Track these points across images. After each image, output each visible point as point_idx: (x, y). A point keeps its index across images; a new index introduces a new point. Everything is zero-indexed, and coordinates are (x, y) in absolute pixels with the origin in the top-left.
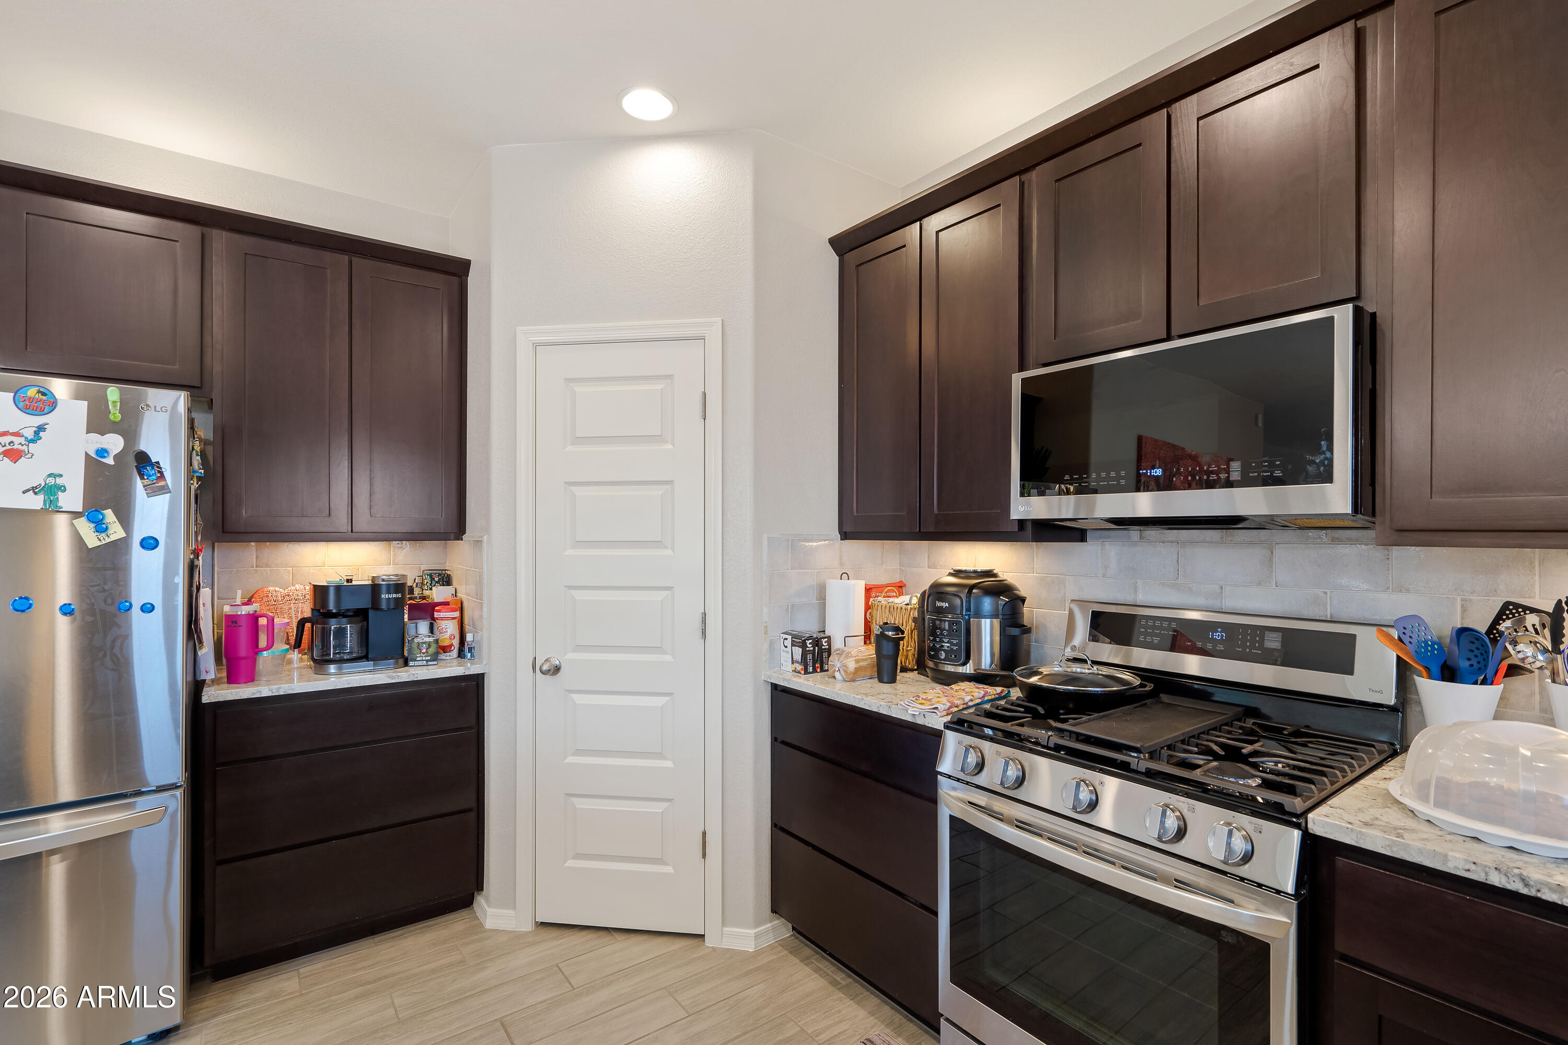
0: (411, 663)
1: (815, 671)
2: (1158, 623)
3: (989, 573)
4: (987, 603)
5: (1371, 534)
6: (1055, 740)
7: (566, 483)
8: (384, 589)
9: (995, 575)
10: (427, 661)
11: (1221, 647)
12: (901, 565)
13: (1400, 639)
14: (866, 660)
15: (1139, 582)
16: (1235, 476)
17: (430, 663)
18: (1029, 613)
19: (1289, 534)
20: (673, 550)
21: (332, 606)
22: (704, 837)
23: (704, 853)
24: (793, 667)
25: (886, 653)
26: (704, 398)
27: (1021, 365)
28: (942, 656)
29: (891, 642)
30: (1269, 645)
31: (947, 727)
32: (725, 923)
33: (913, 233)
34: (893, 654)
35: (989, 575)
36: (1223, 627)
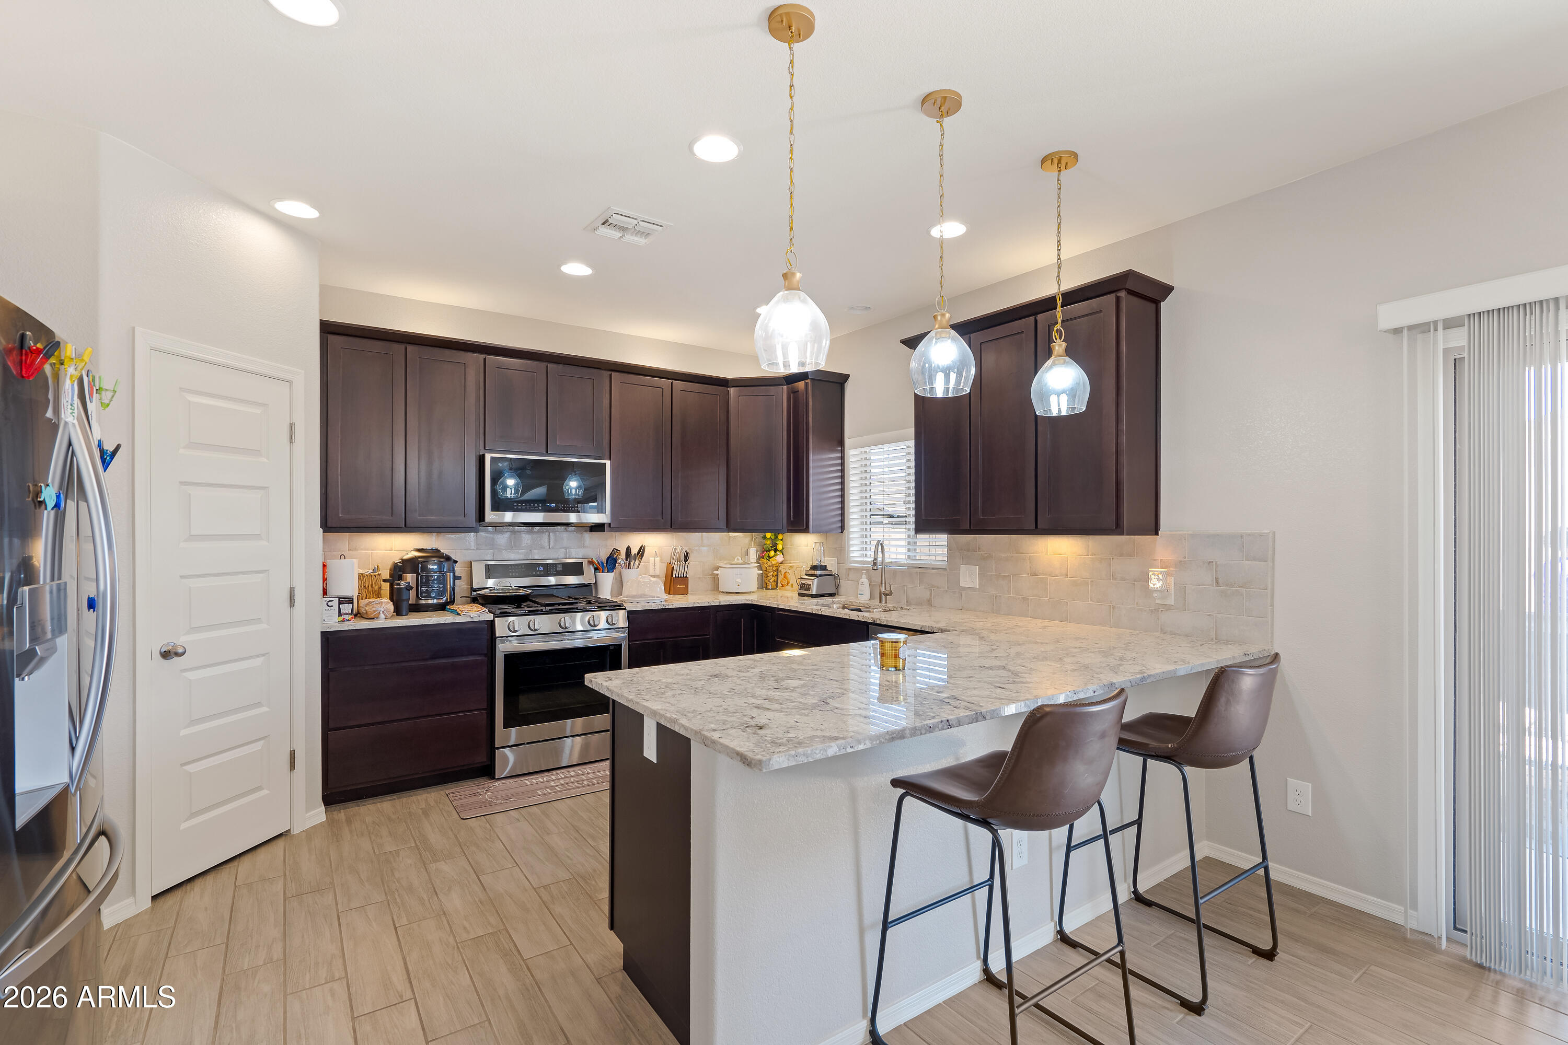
1: (356, 619)
3: (432, 549)
11: (542, 573)
13: (590, 562)
14: (387, 605)
22: (292, 755)
23: (292, 766)
24: (341, 618)
25: (404, 598)
26: (292, 427)
27: (485, 449)
28: (433, 595)
29: (408, 591)
30: (558, 569)
31: (495, 617)
32: (308, 810)
33: (398, 348)
34: (408, 598)
35: (437, 551)
36: (542, 565)
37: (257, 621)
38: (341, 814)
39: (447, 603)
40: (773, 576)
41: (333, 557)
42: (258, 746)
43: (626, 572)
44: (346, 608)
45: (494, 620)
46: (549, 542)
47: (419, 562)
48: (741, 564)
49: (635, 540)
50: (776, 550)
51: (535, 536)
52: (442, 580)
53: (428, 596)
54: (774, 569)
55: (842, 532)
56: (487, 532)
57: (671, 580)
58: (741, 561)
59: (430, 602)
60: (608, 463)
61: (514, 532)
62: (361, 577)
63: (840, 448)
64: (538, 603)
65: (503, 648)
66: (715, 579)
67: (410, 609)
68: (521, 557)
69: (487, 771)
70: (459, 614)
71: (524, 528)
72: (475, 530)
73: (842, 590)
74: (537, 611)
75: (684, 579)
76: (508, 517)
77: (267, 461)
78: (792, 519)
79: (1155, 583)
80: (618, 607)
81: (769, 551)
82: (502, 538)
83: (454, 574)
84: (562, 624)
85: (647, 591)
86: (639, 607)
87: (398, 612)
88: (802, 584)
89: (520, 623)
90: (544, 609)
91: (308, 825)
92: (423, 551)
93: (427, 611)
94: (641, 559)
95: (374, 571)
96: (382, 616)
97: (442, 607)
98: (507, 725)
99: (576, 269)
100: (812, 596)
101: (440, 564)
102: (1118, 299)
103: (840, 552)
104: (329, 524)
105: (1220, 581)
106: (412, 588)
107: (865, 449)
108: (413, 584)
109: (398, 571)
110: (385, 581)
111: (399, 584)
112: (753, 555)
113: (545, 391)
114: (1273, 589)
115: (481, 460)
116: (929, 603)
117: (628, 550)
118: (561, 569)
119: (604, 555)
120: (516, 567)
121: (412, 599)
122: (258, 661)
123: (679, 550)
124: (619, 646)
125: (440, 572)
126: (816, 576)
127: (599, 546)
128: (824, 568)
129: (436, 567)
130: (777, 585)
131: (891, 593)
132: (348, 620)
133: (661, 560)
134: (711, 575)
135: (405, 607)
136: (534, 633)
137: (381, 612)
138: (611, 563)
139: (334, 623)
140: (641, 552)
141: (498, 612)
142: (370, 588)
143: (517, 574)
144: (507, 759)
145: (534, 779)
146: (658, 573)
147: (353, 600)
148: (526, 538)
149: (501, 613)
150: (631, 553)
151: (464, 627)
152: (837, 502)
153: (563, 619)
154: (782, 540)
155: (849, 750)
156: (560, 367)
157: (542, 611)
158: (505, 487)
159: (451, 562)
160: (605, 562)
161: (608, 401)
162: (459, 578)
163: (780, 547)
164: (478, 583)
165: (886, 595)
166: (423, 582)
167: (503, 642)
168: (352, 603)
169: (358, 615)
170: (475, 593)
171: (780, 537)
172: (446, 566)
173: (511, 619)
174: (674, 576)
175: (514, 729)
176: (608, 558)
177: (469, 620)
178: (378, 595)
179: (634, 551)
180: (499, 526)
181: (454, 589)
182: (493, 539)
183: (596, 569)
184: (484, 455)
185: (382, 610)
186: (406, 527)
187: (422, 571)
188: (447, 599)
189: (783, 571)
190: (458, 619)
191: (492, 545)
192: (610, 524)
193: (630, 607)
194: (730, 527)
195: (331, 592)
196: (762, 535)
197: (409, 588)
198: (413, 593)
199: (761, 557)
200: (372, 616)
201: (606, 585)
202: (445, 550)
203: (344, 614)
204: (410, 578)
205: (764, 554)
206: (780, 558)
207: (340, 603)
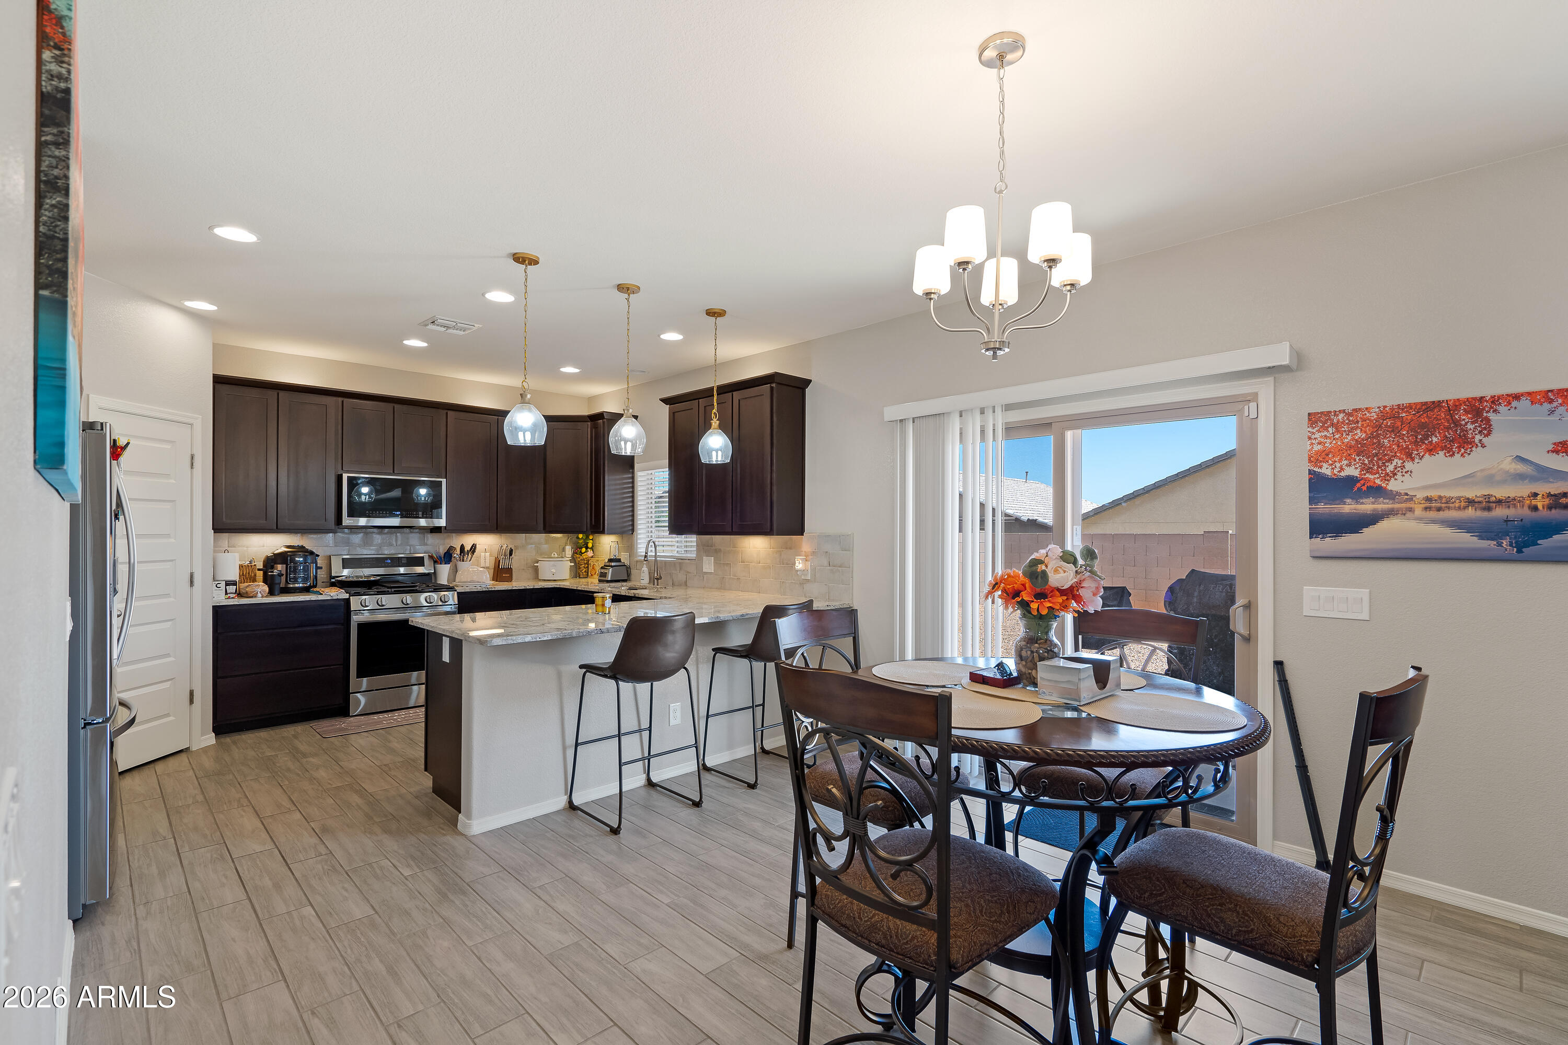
13: (434, 556)
14: (263, 587)
16: (420, 516)
22: (192, 693)
23: (191, 702)
24: (227, 596)
25: (277, 582)
26: (192, 457)
27: (342, 469)
28: (300, 580)
29: (279, 577)
30: (403, 562)
31: (350, 596)
32: (203, 734)
33: (272, 394)
34: (279, 582)
35: (302, 547)
36: (390, 558)
37: (168, 595)
38: (228, 740)
39: (310, 587)
40: (584, 567)
41: (220, 552)
42: (167, 685)
43: (460, 564)
44: (232, 589)
45: (349, 599)
46: (396, 541)
47: (288, 556)
48: (557, 558)
49: (469, 540)
50: (587, 548)
51: (384, 536)
52: (306, 570)
53: (295, 580)
54: (585, 562)
55: (632, 534)
56: (344, 533)
57: (498, 571)
58: (556, 556)
59: (297, 585)
60: (444, 481)
61: (366, 533)
62: (241, 567)
63: (631, 471)
64: (385, 586)
65: (356, 619)
66: (536, 570)
67: (280, 591)
68: (373, 552)
69: (343, 711)
70: (321, 594)
71: (375, 530)
72: (334, 532)
73: (632, 577)
74: (385, 591)
75: (509, 570)
76: (362, 521)
77: (174, 482)
78: (593, 523)
79: (799, 565)
80: (450, 589)
81: (581, 548)
82: (357, 538)
83: (316, 565)
84: (404, 602)
85: (475, 578)
86: (468, 590)
87: (271, 593)
88: (601, 573)
89: (370, 600)
90: (390, 590)
91: (203, 745)
92: (291, 547)
93: (294, 593)
94: (473, 554)
95: (251, 562)
96: (259, 595)
97: (306, 590)
98: (360, 675)
99: (415, 343)
100: (608, 582)
101: (305, 557)
102: (772, 388)
103: (631, 548)
104: (218, 528)
105: (831, 564)
106: (283, 575)
107: (650, 472)
108: (284, 572)
109: (270, 562)
110: (259, 570)
111: (273, 572)
112: (569, 551)
113: (392, 426)
114: (853, 567)
115: (340, 478)
116: (686, 584)
117: (462, 547)
118: (405, 562)
119: (442, 550)
120: (366, 560)
121: (283, 584)
122: (167, 625)
123: (504, 547)
125: (305, 563)
126: (612, 566)
127: (439, 545)
128: (619, 560)
129: (301, 559)
130: (588, 575)
131: (661, 578)
132: (233, 598)
133: (491, 555)
134: (532, 567)
135: (277, 591)
136: (381, 608)
137: (259, 592)
138: (447, 557)
139: (221, 599)
140: (473, 548)
141: (353, 592)
142: (247, 575)
143: (369, 565)
144: (360, 700)
145: (381, 716)
146: (488, 565)
147: (236, 583)
148: (377, 538)
149: (355, 593)
150: (464, 549)
151: (326, 603)
152: (629, 511)
153: (405, 598)
154: (592, 540)
155: (538, 639)
156: (405, 407)
157: (388, 591)
158: (360, 495)
159: (314, 556)
160: (443, 556)
161: (445, 433)
162: (321, 568)
163: (590, 545)
164: (336, 572)
165: (658, 579)
166: (292, 569)
167: (356, 614)
168: (236, 585)
169: (240, 595)
170: (333, 580)
171: (591, 537)
172: (309, 559)
173: (364, 597)
174: (501, 567)
175: (365, 680)
176: (445, 553)
177: (329, 598)
178: (254, 580)
179: (467, 548)
180: (354, 529)
181: (316, 577)
182: (349, 539)
183: (435, 562)
184: (342, 475)
185: (259, 590)
186: (277, 529)
187: (290, 563)
188: (310, 584)
189: (592, 564)
190: (320, 598)
191: (348, 543)
192: (446, 527)
193: (459, 590)
194: (548, 529)
195: (220, 577)
196: (576, 535)
197: (280, 575)
198: (283, 578)
199: (575, 553)
200: (251, 595)
201: (444, 573)
202: (309, 546)
203: (230, 593)
204: (280, 567)
205: (577, 550)
206: (590, 553)
207: (226, 586)
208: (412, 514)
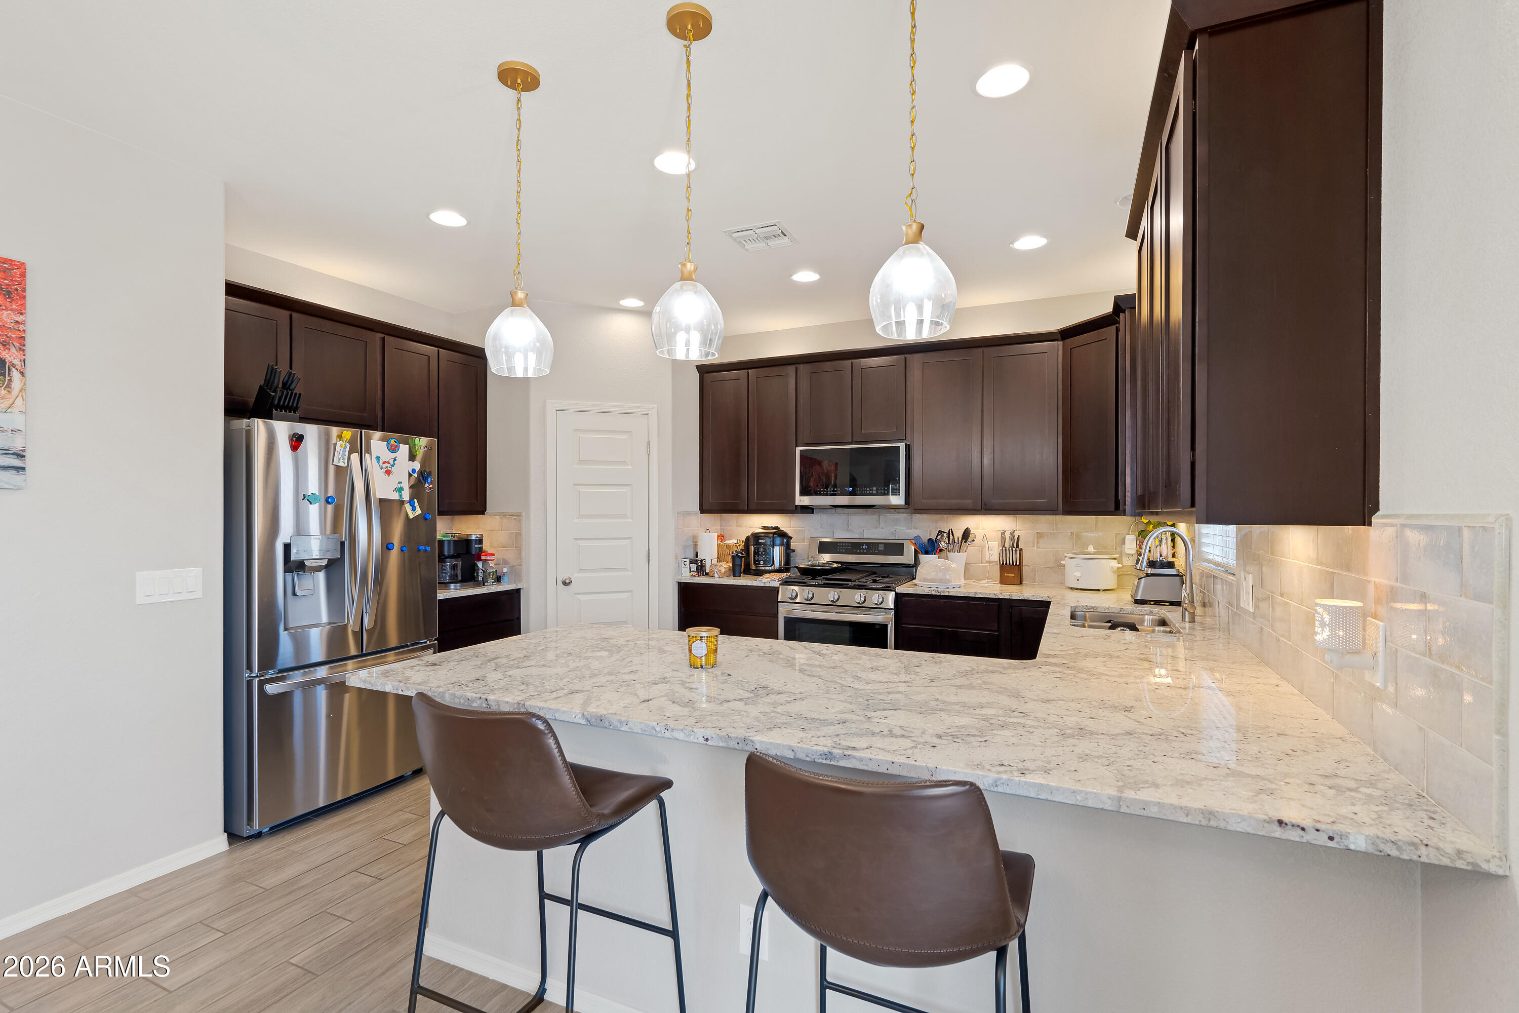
0: (486, 584)
1: (701, 576)
2: (847, 544)
3: (777, 528)
4: (778, 540)
5: (908, 510)
6: (823, 582)
7: (574, 484)
8: (474, 543)
9: (779, 528)
10: (493, 582)
11: (865, 551)
12: (721, 526)
13: (915, 543)
14: (727, 568)
15: (835, 530)
16: (874, 492)
17: (494, 584)
18: (793, 545)
19: (885, 510)
20: (632, 519)
21: (446, 553)
24: (691, 574)
25: (737, 564)
26: (649, 444)
28: (762, 563)
29: (740, 559)
30: (880, 549)
31: (786, 585)
33: (744, 374)
34: (740, 564)
36: (867, 544)
37: (625, 569)
43: (948, 555)
44: (694, 567)
45: (781, 588)
46: (880, 523)
47: (763, 536)
48: (1095, 554)
49: (959, 523)
51: (868, 517)
53: (759, 563)
56: (803, 513)
57: (1003, 570)
58: (1092, 552)
60: (901, 447)
62: (720, 546)
65: (783, 611)
67: (738, 572)
68: (854, 536)
72: (793, 512)
75: (1021, 569)
76: (818, 500)
82: (818, 520)
87: (731, 573)
90: (820, 582)
92: (765, 528)
96: (722, 576)
104: (704, 508)
109: (747, 543)
110: (736, 549)
112: (1130, 544)
113: (851, 385)
117: (950, 533)
118: (882, 549)
119: (928, 537)
120: (843, 544)
122: (625, 595)
124: (885, 627)
125: (771, 545)
127: (926, 527)
132: (697, 576)
133: (994, 546)
134: (1056, 565)
136: (808, 603)
137: (721, 572)
139: (688, 576)
140: (966, 534)
143: (844, 550)
146: (990, 559)
148: (861, 520)
150: (954, 535)
156: (864, 360)
159: (788, 539)
167: (783, 607)
173: (791, 588)
174: (1002, 563)
178: (725, 561)
179: (958, 534)
180: (813, 510)
183: (918, 550)
184: (796, 450)
185: (716, 571)
186: (748, 509)
187: (755, 544)
200: (714, 575)
202: (782, 528)
203: (693, 571)
207: (690, 564)
208: (864, 490)
